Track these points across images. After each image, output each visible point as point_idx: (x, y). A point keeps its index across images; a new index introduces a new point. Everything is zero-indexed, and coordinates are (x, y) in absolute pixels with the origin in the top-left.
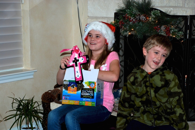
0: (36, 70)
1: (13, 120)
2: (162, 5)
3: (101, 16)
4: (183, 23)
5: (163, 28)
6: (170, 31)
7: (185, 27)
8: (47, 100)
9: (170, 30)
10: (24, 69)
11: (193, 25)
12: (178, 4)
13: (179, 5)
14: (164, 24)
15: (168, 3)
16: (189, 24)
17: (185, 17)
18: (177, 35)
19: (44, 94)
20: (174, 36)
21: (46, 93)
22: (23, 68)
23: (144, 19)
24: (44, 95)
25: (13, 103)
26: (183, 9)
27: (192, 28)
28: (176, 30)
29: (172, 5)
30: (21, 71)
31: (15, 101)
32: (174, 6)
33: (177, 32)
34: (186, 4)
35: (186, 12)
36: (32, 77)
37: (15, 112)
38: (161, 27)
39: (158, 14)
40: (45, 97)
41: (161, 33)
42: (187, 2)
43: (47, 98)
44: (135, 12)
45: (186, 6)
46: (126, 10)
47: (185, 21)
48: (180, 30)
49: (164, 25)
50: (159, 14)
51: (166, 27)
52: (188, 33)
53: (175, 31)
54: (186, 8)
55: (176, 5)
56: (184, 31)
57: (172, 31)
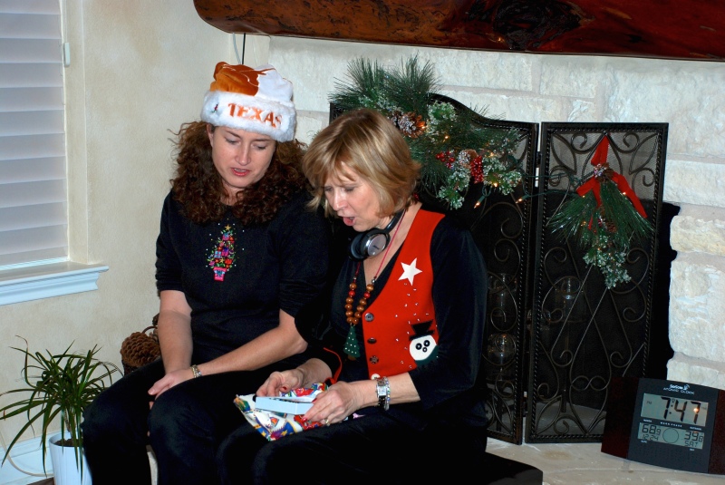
0: (106, 268)
1: (22, 419)
2: (477, 84)
3: (306, 109)
4: (522, 145)
5: (463, 157)
6: (482, 168)
7: (528, 158)
8: (134, 357)
9: (483, 164)
10: (69, 262)
11: (551, 152)
12: (520, 83)
13: (523, 86)
14: (465, 147)
15: (494, 80)
16: (539, 150)
17: (527, 128)
18: (502, 181)
19: (127, 339)
20: (496, 185)
21: (135, 336)
22: (68, 259)
23: (411, 128)
24: (128, 343)
25: (26, 368)
26: (535, 100)
27: (548, 160)
28: (501, 167)
29: (505, 87)
30: (62, 267)
31: (31, 361)
32: (510, 87)
33: (502, 172)
34: (543, 87)
35: (544, 109)
36: (93, 286)
37: (27, 396)
38: (457, 154)
39: (448, 115)
40: (130, 347)
41: (459, 171)
42: (546, 80)
43: (136, 351)
44: (385, 106)
45: (544, 90)
46: (360, 99)
47: (529, 141)
48: (515, 165)
49: (468, 148)
50: (453, 116)
51: (472, 154)
52: (537, 174)
53: (498, 169)
54: (542, 97)
55: (517, 88)
56: (524, 168)
57: (490, 167)
